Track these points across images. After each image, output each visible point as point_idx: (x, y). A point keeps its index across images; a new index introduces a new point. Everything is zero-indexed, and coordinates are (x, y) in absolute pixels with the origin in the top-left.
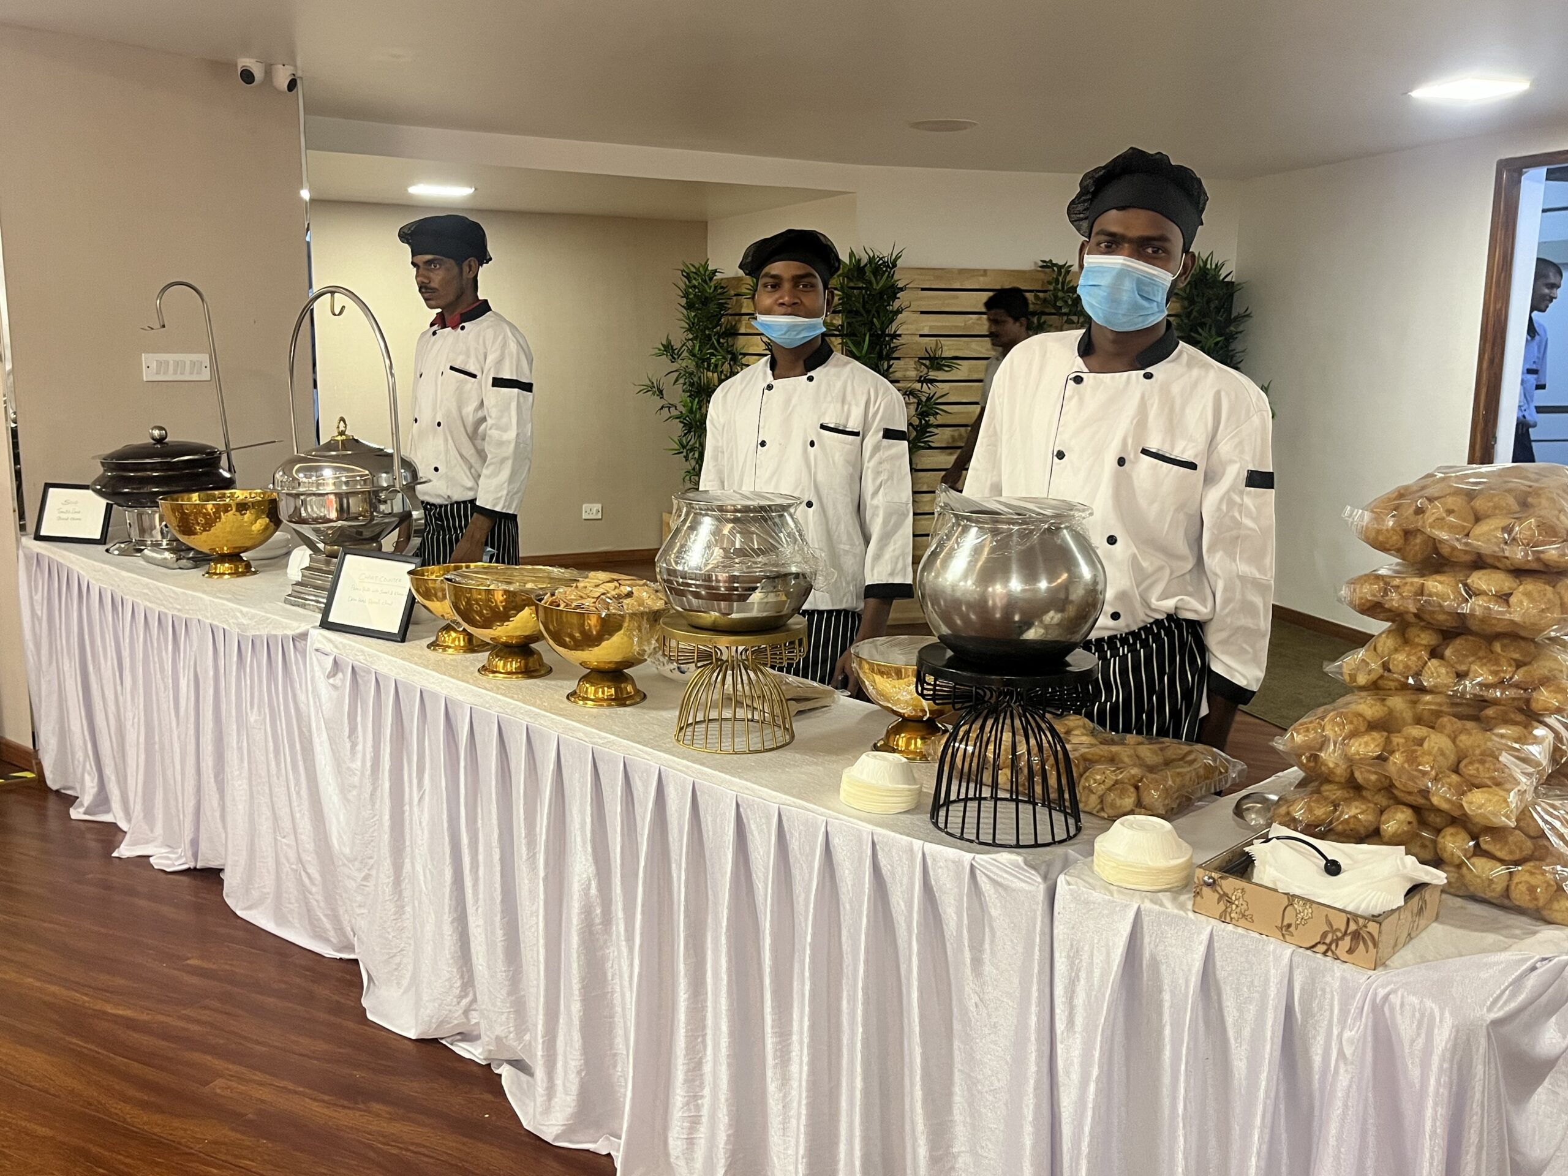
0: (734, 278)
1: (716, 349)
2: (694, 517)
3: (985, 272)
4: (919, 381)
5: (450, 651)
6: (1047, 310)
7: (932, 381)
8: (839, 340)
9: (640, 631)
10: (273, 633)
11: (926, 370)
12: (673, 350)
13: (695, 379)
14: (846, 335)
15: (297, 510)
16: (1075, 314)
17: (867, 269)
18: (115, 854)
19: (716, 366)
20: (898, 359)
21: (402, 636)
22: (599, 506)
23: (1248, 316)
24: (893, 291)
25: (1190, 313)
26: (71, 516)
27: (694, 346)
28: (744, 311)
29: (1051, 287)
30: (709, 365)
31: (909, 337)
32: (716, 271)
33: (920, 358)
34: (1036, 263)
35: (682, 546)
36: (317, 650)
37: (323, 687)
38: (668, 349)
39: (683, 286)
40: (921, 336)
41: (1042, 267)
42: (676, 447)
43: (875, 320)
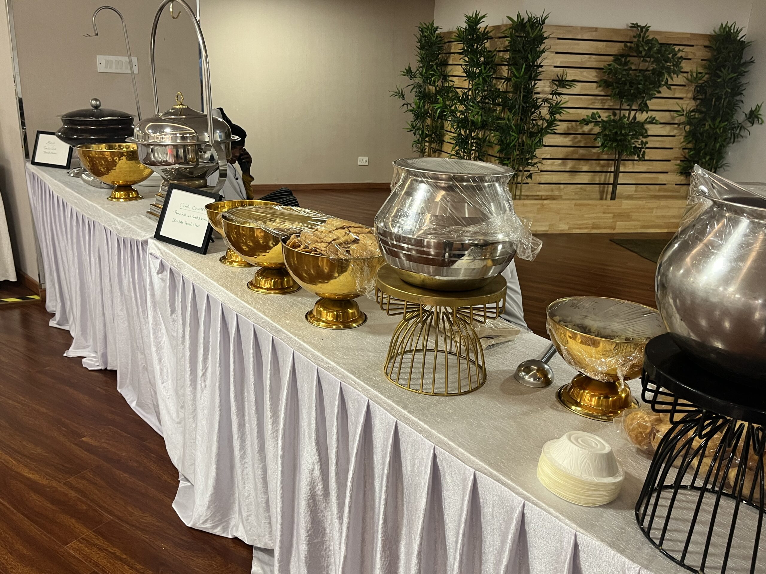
0: (448, 32)
1: (435, 71)
2: (411, 183)
3: (596, 29)
4: (551, 94)
5: (235, 264)
6: (631, 54)
7: (560, 94)
8: (507, 67)
9: (362, 273)
10: (133, 237)
11: (556, 87)
12: (412, 73)
13: (423, 89)
14: (511, 65)
15: (148, 155)
16: (648, 57)
17: (528, 24)
18: (65, 355)
19: (434, 82)
20: (540, 80)
21: (204, 250)
22: (367, 158)
23: (753, 62)
24: (541, 39)
25: (718, 58)
26: (51, 151)
27: (423, 71)
28: (452, 51)
29: (636, 40)
30: (430, 81)
31: (548, 68)
32: (437, 28)
33: (553, 80)
34: (627, 25)
35: (399, 211)
36: (151, 254)
37: (156, 279)
38: (409, 72)
39: (419, 36)
40: (555, 67)
41: (631, 27)
42: (410, 127)
43: (529, 56)
